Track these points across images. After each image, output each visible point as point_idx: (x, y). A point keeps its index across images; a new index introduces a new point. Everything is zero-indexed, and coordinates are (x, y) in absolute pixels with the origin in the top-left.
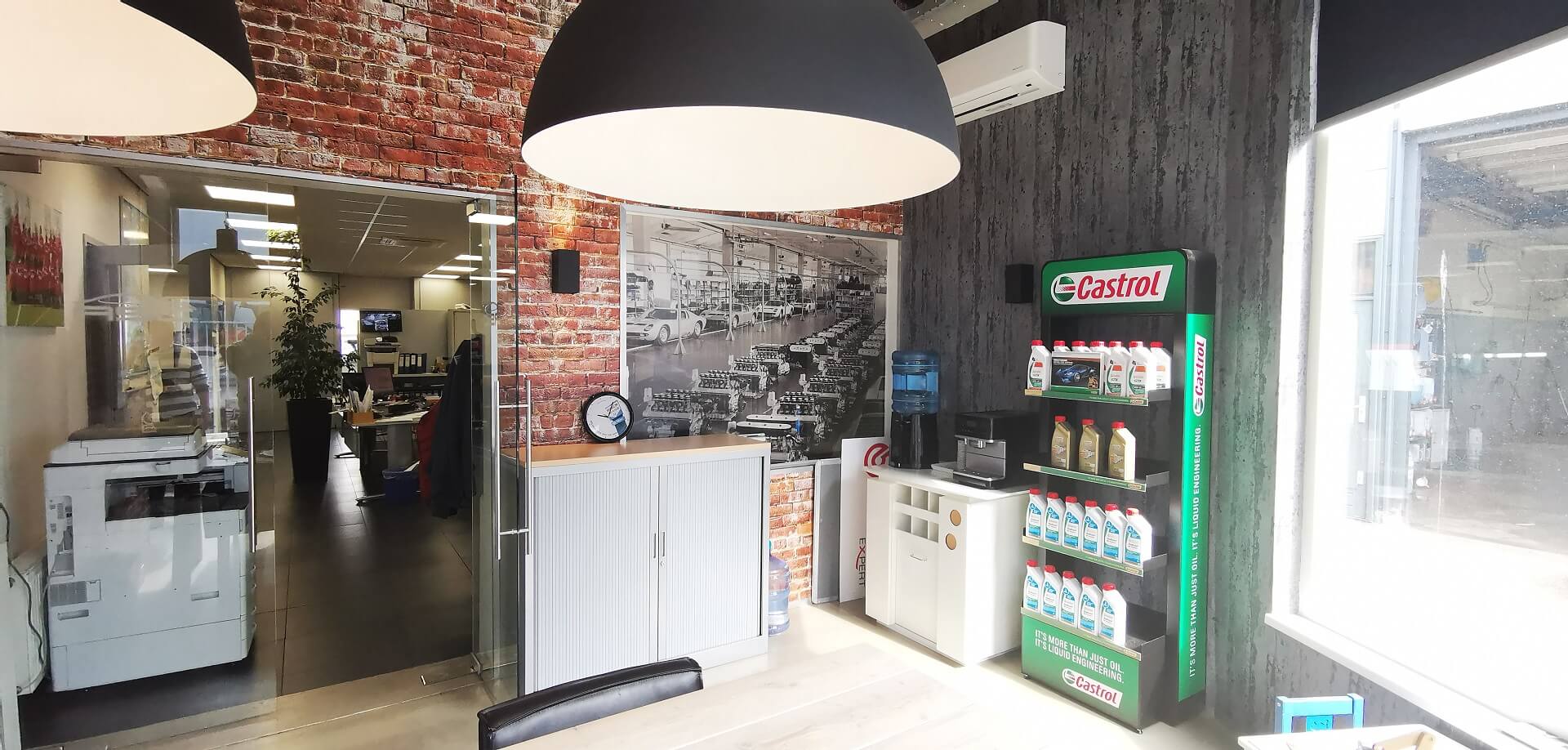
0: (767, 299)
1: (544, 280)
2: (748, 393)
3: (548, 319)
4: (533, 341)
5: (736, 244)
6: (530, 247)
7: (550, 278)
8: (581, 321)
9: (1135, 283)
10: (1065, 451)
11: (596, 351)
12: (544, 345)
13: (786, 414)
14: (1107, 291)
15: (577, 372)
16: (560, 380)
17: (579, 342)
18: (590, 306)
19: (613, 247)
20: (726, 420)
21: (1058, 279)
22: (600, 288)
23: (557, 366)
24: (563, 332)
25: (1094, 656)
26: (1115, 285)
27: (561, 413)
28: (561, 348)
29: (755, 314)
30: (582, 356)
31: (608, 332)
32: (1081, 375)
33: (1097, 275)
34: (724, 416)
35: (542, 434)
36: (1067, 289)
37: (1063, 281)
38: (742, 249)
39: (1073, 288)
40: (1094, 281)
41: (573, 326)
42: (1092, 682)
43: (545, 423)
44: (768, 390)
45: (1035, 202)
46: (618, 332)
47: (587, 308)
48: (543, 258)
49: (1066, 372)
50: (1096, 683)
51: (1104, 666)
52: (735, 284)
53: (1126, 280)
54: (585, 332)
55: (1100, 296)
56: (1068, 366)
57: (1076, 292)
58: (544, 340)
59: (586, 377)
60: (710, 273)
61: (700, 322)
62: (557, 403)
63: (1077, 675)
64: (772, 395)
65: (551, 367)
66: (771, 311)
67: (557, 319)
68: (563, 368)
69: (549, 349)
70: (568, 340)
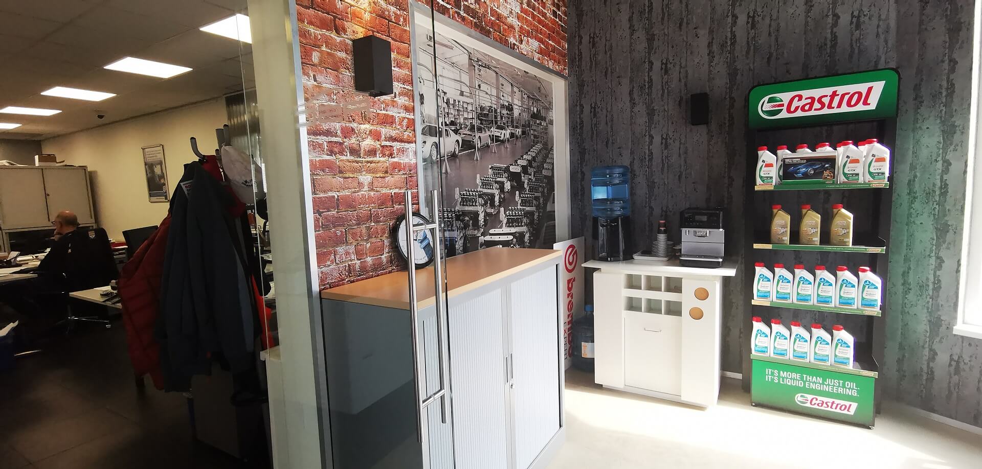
0: (496, 123)
1: (347, 75)
2: (489, 210)
3: (354, 125)
4: (341, 153)
5: (477, 67)
6: (331, 30)
7: (353, 74)
8: (385, 131)
9: (847, 97)
10: (786, 231)
11: (396, 167)
12: (352, 158)
13: (510, 227)
14: (817, 105)
15: (384, 191)
16: (370, 200)
17: (384, 155)
18: (390, 113)
19: (405, 48)
20: (478, 235)
21: (766, 98)
22: (397, 94)
23: (366, 183)
24: (368, 143)
25: (828, 381)
26: (826, 101)
27: (374, 240)
28: (368, 162)
29: (490, 135)
30: (386, 172)
31: (407, 145)
32: (815, 170)
33: (806, 93)
34: (476, 231)
35: (357, 266)
36: (775, 106)
37: (771, 100)
38: (480, 73)
39: (783, 105)
40: (804, 99)
41: (377, 136)
42: (825, 399)
43: (359, 254)
44: (500, 206)
45: (710, 45)
46: (414, 144)
47: (388, 115)
48: (343, 47)
49: (799, 169)
50: (831, 400)
51: (839, 386)
52: (477, 106)
53: (838, 95)
54: (388, 143)
55: (810, 109)
56: (800, 164)
57: (785, 108)
58: (354, 152)
59: (392, 196)
60: (462, 94)
61: (457, 141)
62: (369, 228)
63: (810, 397)
64: (502, 209)
65: (360, 185)
66: (498, 134)
67: (363, 127)
68: (371, 187)
69: (357, 162)
70: (372, 152)
